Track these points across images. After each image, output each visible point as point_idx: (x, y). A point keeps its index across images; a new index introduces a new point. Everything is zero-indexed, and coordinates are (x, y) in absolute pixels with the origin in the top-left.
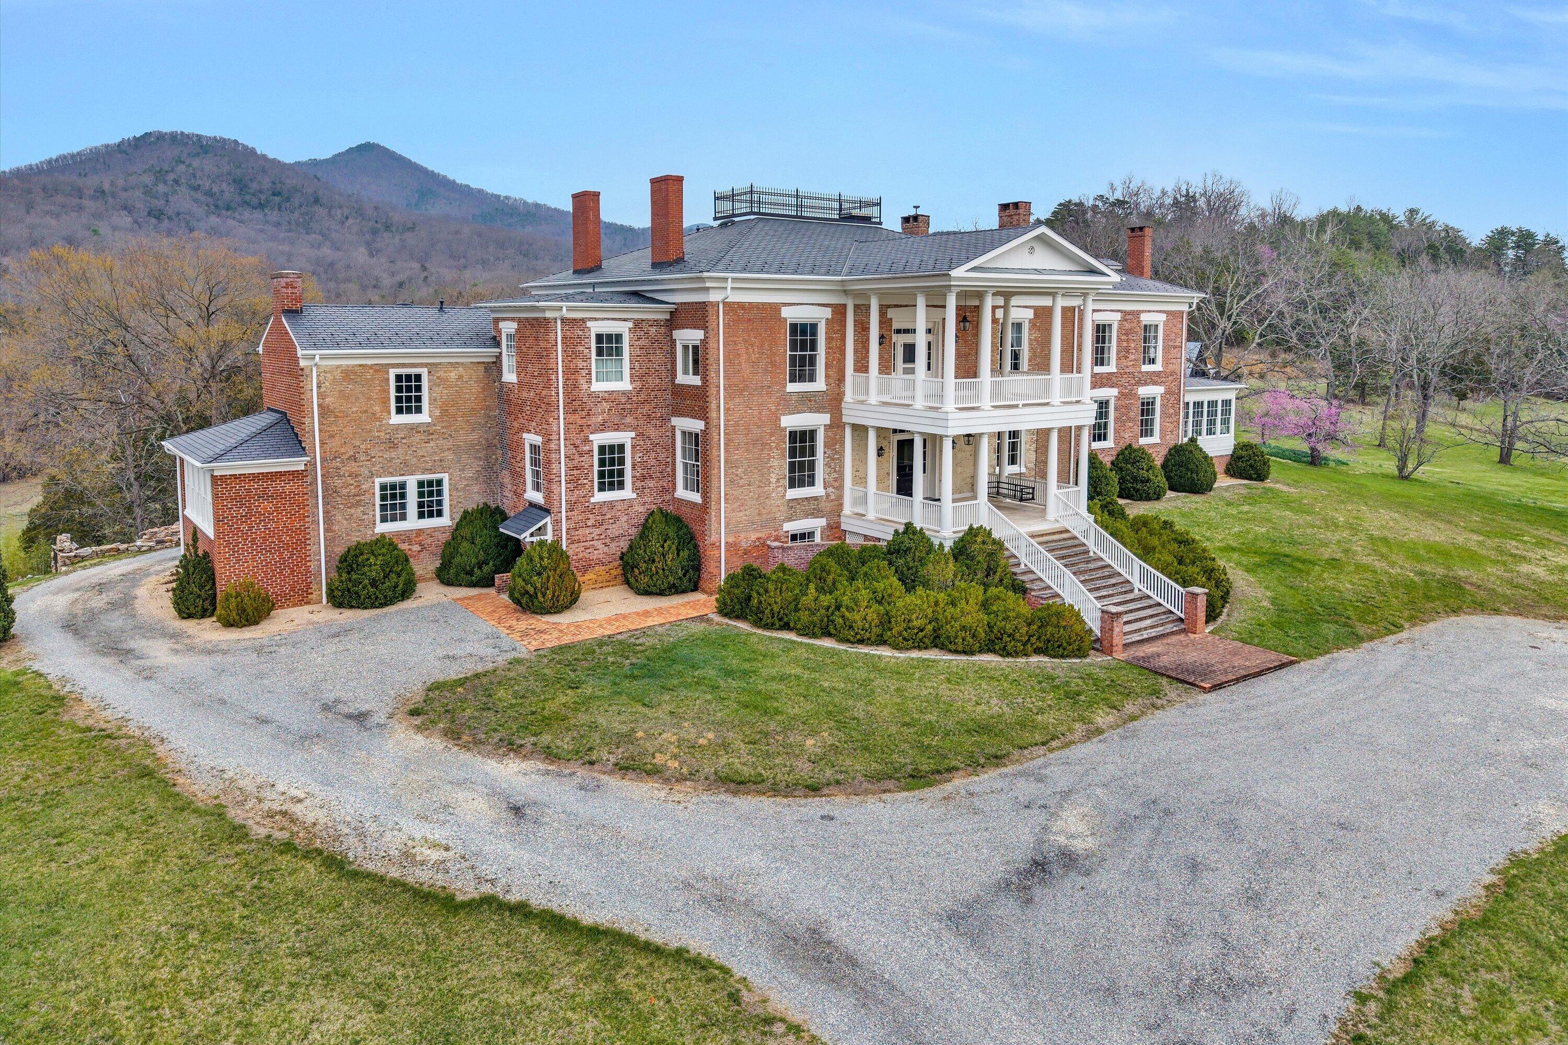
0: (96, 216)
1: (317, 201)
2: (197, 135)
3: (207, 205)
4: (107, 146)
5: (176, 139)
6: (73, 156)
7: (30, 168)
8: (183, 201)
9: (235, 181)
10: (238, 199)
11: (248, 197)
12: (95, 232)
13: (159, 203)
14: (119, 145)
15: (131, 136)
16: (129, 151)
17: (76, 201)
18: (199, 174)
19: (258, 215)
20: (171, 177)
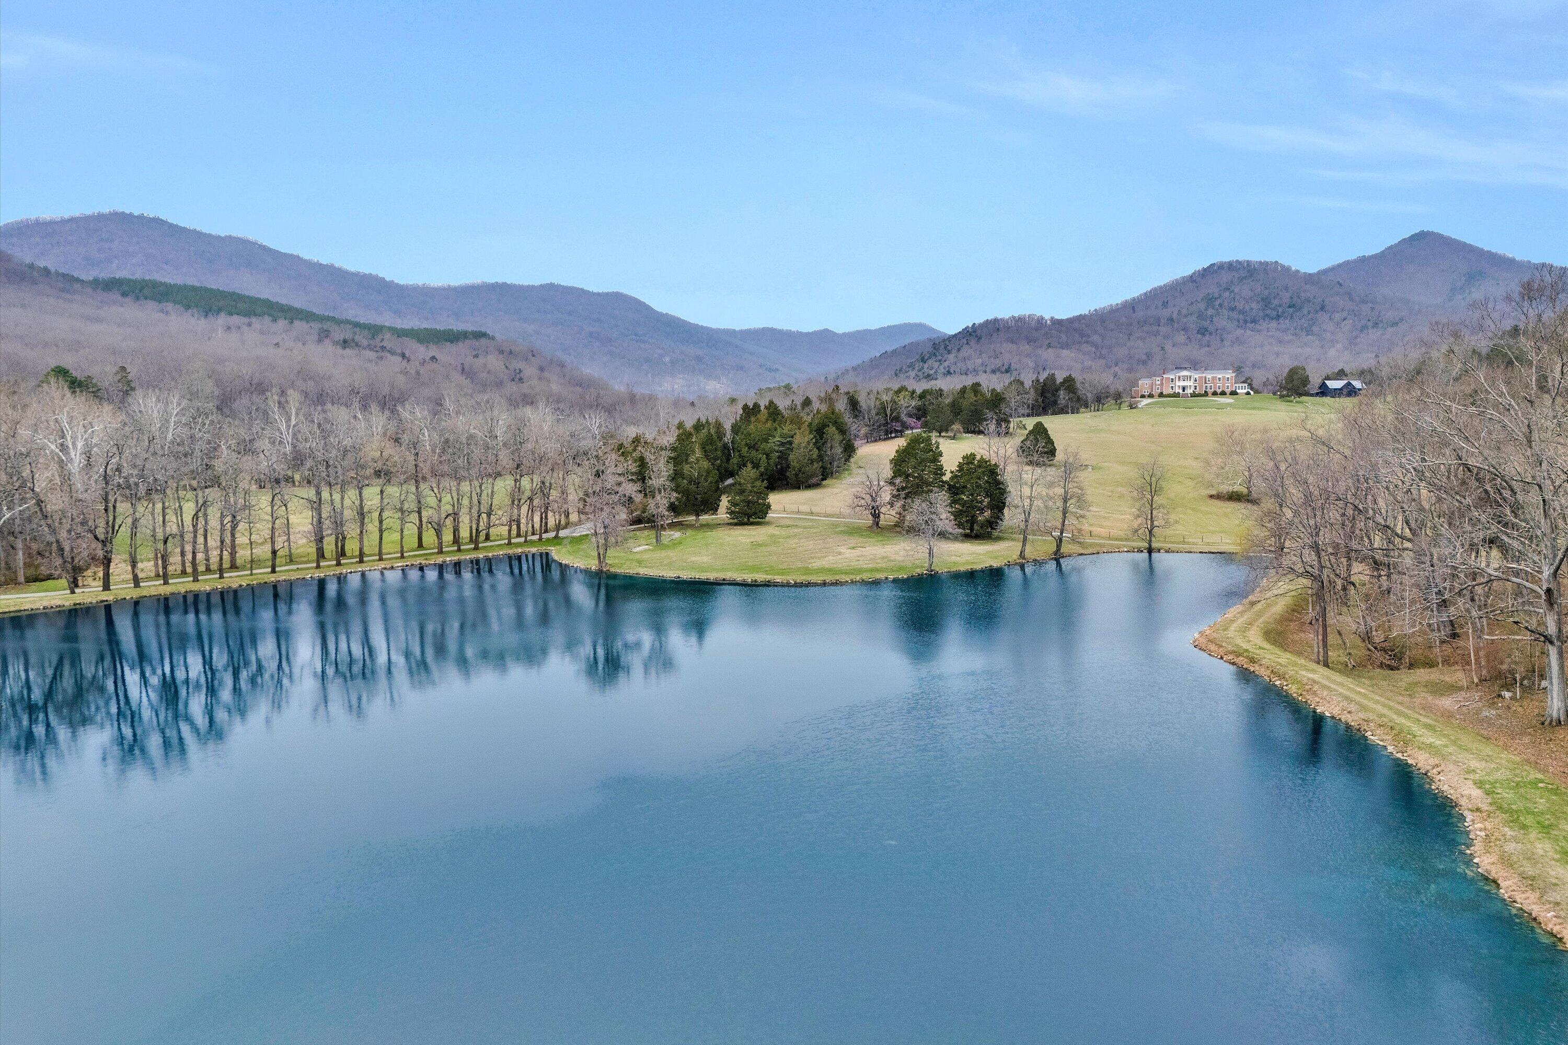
0: (1166, 337)
1: (1322, 308)
2: (1248, 261)
3: (1238, 321)
4: (1184, 278)
5: (1231, 266)
6: (1161, 287)
7: (1134, 299)
8: (1222, 322)
9: (1263, 299)
10: (1261, 314)
11: (1269, 312)
12: (1163, 348)
13: (1206, 324)
14: (1191, 276)
15: (1200, 268)
16: (1198, 280)
17: (1155, 328)
18: (1237, 298)
19: (1274, 324)
20: (1217, 303)
